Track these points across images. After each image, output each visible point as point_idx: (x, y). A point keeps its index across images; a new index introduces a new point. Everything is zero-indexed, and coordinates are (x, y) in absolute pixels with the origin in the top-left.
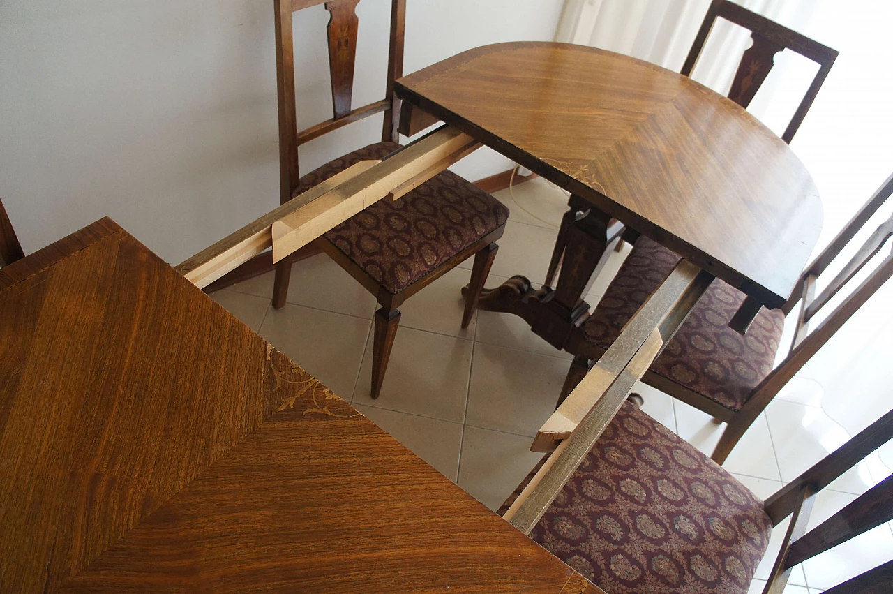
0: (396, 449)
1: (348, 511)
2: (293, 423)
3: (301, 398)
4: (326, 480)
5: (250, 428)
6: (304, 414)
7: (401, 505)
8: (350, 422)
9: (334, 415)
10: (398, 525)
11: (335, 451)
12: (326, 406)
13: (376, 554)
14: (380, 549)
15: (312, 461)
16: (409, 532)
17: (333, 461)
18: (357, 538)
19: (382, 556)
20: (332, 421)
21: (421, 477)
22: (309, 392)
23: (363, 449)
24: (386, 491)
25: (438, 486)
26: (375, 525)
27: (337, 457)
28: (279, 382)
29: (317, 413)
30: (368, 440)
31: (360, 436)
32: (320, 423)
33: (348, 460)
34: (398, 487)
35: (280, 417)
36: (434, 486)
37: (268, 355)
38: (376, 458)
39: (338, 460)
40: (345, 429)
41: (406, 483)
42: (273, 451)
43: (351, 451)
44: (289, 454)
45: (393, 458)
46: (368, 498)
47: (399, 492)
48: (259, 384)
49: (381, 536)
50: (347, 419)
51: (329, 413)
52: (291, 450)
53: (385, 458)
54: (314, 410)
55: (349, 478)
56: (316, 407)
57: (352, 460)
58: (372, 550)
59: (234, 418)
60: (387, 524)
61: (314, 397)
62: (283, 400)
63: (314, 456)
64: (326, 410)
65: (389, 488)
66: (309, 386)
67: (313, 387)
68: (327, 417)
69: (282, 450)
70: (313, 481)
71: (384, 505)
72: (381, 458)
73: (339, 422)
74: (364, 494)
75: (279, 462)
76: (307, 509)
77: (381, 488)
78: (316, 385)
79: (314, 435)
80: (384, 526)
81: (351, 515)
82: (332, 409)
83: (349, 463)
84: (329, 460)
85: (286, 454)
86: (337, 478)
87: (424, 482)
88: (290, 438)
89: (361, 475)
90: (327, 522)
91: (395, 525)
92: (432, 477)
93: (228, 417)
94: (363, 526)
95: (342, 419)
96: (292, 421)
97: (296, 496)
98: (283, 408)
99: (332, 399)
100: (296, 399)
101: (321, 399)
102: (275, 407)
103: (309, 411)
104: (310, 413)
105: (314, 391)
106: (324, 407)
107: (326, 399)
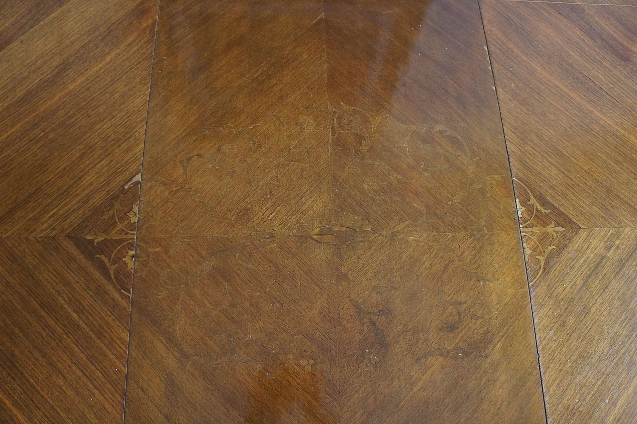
0: (119, 350)
1: (37, 359)
2: (82, 257)
3: (109, 241)
4: (52, 323)
5: (54, 233)
6: (96, 256)
7: (70, 393)
8: (117, 296)
9: (113, 277)
10: (51, 406)
11: (81, 307)
12: (117, 266)
13: (14, 409)
14: (20, 409)
15: (60, 298)
16: (51, 419)
17: (72, 313)
18: (18, 385)
19: (16, 416)
20: (107, 282)
21: (108, 390)
22: (119, 242)
23: (99, 325)
24: (75, 373)
25: (110, 409)
26: (39, 389)
27: (76, 312)
28: (111, 213)
29: (105, 265)
30: (111, 321)
31: (109, 313)
32: (97, 275)
33: (81, 322)
34: (85, 379)
35: (80, 243)
36: (107, 406)
37: (129, 183)
38: (98, 342)
39: (75, 315)
40: (107, 297)
41: (94, 382)
42: (47, 265)
43: (90, 318)
44: (53, 278)
45: (110, 354)
46: (59, 364)
47: (81, 383)
49: (32, 401)
50: (118, 290)
51: (112, 273)
52: (57, 276)
53: (104, 348)
54: (106, 260)
55: (65, 336)
56: (109, 259)
57: (83, 325)
58: (16, 404)
59: (53, 215)
60: (46, 397)
61: (117, 249)
62: (96, 231)
63: (65, 296)
64: (112, 269)
65: (79, 373)
66: (125, 237)
67: (127, 240)
68: (106, 274)
69: (52, 270)
70: (43, 313)
71: (61, 382)
72: (102, 345)
73: (110, 287)
74: (60, 359)
75: (40, 278)
76: (17, 330)
77: (74, 368)
78: (130, 241)
79: (82, 279)
80: (42, 396)
81: (35, 365)
82: (117, 273)
83: (78, 325)
84: (70, 310)
85: (51, 275)
86: (58, 328)
87: (106, 395)
88: (67, 267)
89: (75, 343)
90: (17, 352)
91: (49, 403)
92: (116, 398)
93: (52, 210)
94: (32, 380)
95: (114, 287)
96: (82, 253)
97: (22, 313)
98: (89, 237)
99: (127, 264)
100: (106, 239)
101: (120, 256)
102: (86, 231)
103: (103, 257)
104: (101, 259)
105: (124, 244)
106: (114, 265)
107: (124, 259)
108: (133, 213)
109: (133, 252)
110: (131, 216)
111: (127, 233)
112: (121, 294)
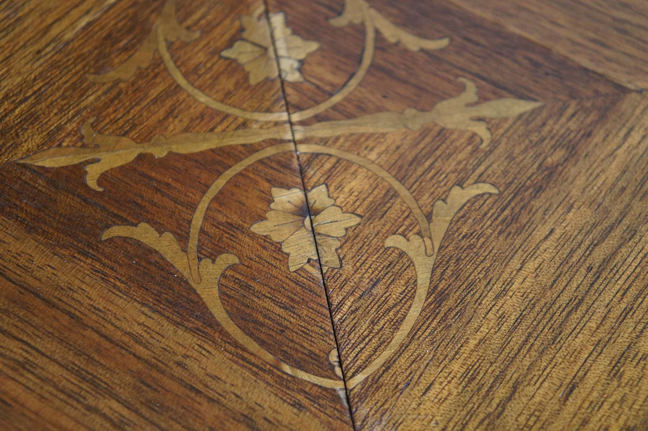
2: (28, 246)
3: (164, 164)
6: (105, 236)
8: (263, 399)
9: (219, 312)
12: (228, 259)
20: (190, 339)
22: (213, 161)
28: (143, 57)
29: (164, 267)
32: (131, 315)
40: (210, 412)
48: (66, 22)
50: (259, 370)
51: (210, 296)
54: (164, 244)
56: (182, 238)
61: (212, 191)
62: (86, 131)
64: (207, 279)
66: (237, 140)
67: (251, 149)
68: (184, 308)
73: (212, 364)
78: (270, 151)
82: (237, 291)
95: (240, 355)
96: (31, 230)
98: (51, 161)
99: (278, 247)
100: (141, 157)
101: (235, 219)
102: (31, 139)
103: (144, 233)
104: (139, 244)
105: (238, 168)
106: (213, 258)
107: (258, 228)
108: (249, 47)
109: (296, 195)
110: (243, 59)
111: (244, 125)
112: (286, 384)
